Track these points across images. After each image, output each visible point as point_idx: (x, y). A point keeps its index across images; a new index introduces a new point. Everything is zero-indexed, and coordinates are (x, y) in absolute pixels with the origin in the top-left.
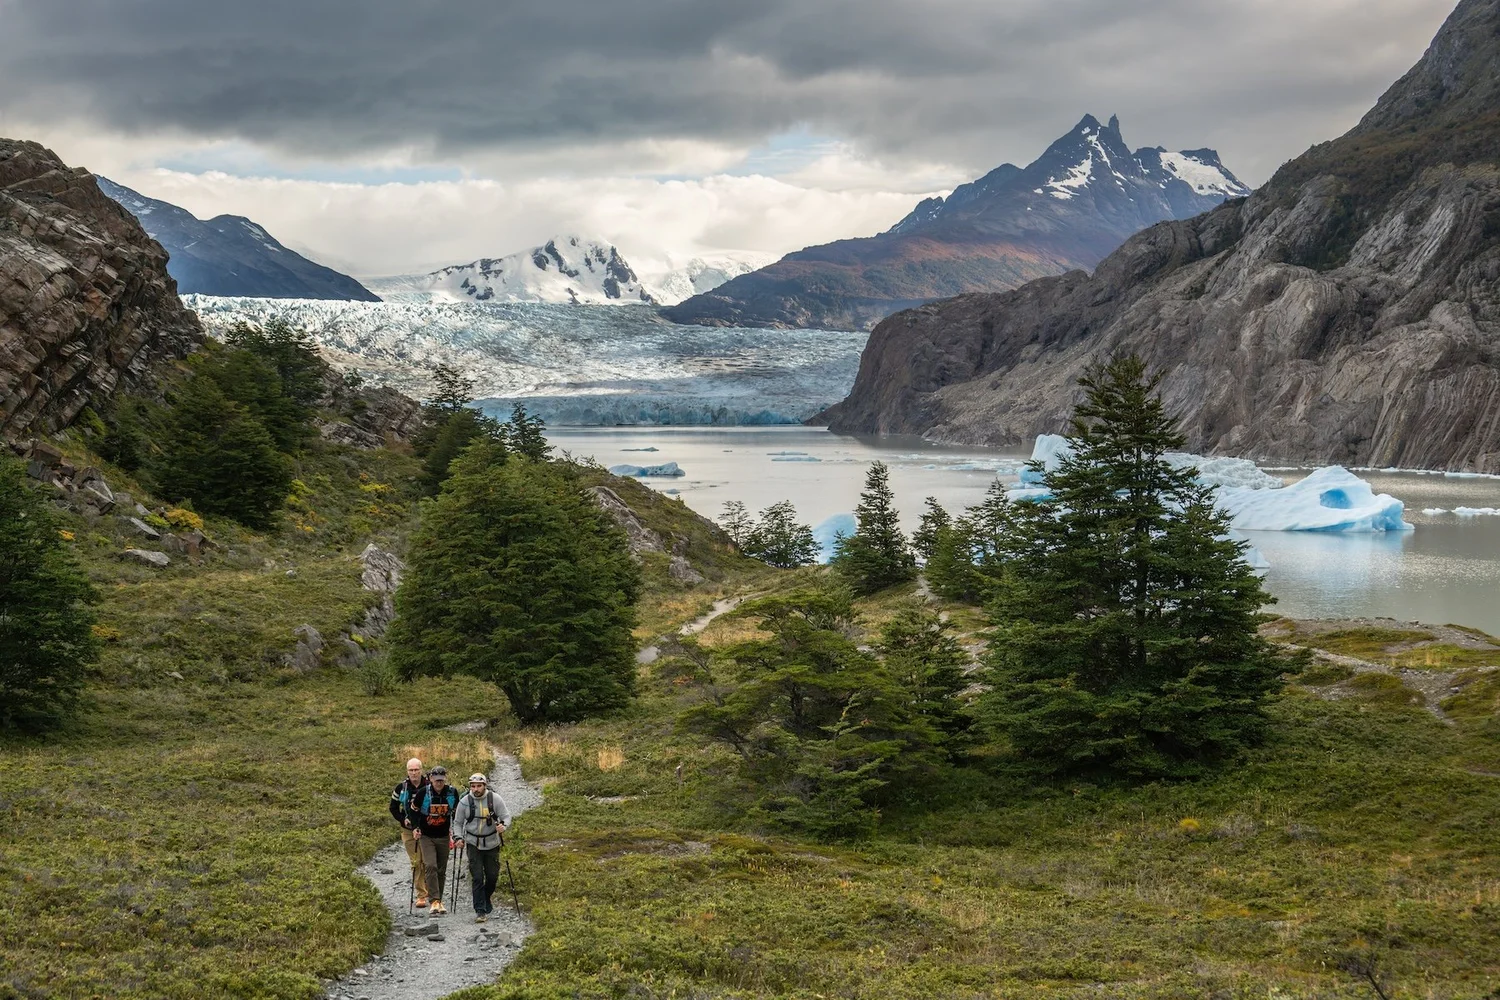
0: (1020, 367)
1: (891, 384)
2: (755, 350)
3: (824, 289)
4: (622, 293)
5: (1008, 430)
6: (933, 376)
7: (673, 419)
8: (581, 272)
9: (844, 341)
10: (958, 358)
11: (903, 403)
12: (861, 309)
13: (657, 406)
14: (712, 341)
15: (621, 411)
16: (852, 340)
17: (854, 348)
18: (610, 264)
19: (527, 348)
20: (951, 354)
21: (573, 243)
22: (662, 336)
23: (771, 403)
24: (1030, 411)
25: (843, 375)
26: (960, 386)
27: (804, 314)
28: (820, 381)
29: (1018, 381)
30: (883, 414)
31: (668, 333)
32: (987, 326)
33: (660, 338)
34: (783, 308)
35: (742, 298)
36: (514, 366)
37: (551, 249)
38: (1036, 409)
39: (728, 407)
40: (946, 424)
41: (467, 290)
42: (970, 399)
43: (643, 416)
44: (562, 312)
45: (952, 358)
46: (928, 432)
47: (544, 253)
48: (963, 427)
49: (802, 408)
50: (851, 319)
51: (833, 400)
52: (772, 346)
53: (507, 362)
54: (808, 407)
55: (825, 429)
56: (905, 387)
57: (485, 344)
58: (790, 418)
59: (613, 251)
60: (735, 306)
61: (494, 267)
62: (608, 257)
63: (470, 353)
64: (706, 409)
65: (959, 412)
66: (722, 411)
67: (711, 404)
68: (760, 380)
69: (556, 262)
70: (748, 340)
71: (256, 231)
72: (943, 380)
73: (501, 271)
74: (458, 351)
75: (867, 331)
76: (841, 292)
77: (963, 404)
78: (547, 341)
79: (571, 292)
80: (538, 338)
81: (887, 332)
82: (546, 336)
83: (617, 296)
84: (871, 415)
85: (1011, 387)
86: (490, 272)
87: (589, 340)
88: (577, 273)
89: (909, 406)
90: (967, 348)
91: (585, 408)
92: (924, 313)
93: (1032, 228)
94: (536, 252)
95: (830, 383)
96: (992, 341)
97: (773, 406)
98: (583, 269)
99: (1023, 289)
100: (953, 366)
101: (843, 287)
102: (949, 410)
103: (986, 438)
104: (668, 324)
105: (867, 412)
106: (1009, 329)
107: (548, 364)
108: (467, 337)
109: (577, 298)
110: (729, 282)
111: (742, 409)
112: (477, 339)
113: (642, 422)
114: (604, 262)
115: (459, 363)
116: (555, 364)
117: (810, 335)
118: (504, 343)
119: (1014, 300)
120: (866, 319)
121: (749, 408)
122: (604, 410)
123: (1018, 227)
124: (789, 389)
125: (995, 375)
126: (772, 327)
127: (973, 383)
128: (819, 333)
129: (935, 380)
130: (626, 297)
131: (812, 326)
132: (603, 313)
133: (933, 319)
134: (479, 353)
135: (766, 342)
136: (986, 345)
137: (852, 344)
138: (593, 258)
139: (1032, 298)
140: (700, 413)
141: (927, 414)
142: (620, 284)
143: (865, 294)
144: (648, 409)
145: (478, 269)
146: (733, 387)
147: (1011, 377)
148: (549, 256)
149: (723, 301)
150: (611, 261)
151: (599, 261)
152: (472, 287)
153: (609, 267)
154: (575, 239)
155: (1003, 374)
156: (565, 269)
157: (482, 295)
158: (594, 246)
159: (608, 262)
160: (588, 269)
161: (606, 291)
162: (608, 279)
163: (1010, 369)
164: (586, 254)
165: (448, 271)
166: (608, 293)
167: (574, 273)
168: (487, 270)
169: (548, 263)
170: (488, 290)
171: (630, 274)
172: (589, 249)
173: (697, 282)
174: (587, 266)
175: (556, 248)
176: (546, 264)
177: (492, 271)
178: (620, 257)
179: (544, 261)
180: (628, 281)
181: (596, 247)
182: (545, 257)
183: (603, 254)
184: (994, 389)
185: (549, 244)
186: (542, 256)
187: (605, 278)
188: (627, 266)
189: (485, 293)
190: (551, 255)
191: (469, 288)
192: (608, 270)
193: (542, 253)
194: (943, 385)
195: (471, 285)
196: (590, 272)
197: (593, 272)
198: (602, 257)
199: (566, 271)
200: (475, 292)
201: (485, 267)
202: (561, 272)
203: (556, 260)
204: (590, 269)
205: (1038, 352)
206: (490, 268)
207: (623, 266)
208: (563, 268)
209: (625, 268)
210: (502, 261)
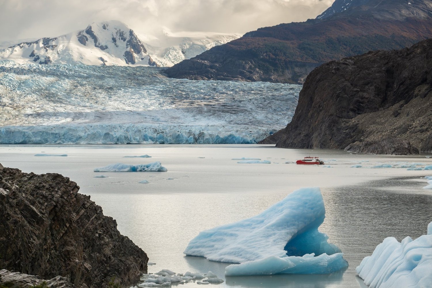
0: (414, 101)
1: (321, 113)
2: (225, 95)
3: (271, 55)
4: (136, 61)
5: (409, 144)
6: (351, 107)
7: (167, 140)
8: (109, 47)
9: (285, 89)
10: (369, 93)
11: (330, 126)
12: (297, 70)
13: (156, 131)
14: (195, 89)
15: (130, 134)
16: (291, 89)
17: (293, 94)
18: (129, 41)
19: (69, 93)
20: (364, 91)
21: (104, 28)
22: (161, 86)
23: (235, 129)
24: (422, 131)
25: (285, 112)
26: (371, 115)
27: (258, 72)
28: (270, 116)
29: (413, 111)
30: (315, 135)
31: (165, 84)
32: (389, 72)
33: (160, 87)
34: (244, 68)
35: (216, 62)
36: (59, 105)
37: (89, 31)
38: (427, 130)
39: (205, 132)
40: (361, 141)
41: (33, 58)
42: (378, 124)
43: (145, 138)
44: (94, 70)
45: (365, 95)
46: (349, 147)
47: (85, 34)
48: (375, 143)
49: (258, 132)
50: (290, 76)
51: (278, 128)
52: (236, 92)
53: (54, 102)
54: (261, 132)
55: (275, 145)
56: (331, 115)
57: (40, 90)
58: (249, 139)
59: (131, 33)
60: (211, 67)
61: (51, 43)
62: (127, 36)
63: (29, 97)
64: (190, 133)
65: (371, 133)
66: (201, 134)
67: (193, 130)
68: (228, 115)
69: (93, 40)
70: (220, 88)
72: (358, 110)
73: (55, 46)
74: (21, 95)
75: (301, 84)
76: (283, 58)
77: (372, 127)
78: (83, 89)
79: (102, 59)
80: (76, 86)
81: (318, 77)
82: (82, 85)
83: (133, 62)
84: (307, 135)
85: (408, 115)
86: (48, 47)
87: (111, 88)
88: (107, 48)
89: (335, 128)
90: (376, 87)
91: (105, 132)
92: (344, 64)
93: (412, 15)
94: (80, 32)
95: (276, 117)
96: (393, 83)
97: (237, 131)
98: (111, 45)
99: (415, 47)
100: (366, 101)
101: (285, 54)
102: (363, 132)
103: (393, 149)
104: (165, 79)
105: (304, 133)
106: (405, 74)
107: (82, 104)
108: (28, 86)
109: (106, 63)
110: (207, 51)
111: (215, 133)
112: (34, 87)
113: (145, 142)
114: (124, 40)
115: (22, 103)
116: (87, 104)
117: (263, 85)
118: (53, 90)
119: (408, 55)
120: (300, 76)
121: (220, 133)
122: (119, 133)
123: (401, 15)
124: (247, 121)
125: (396, 106)
126: (237, 81)
127: (380, 113)
128: (268, 84)
129: (353, 110)
130: (139, 63)
131: (264, 80)
132: (122, 72)
133: (350, 68)
134: (35, 96)
135: (232, 90)
136: (389, 86)
137: (291, 92)
138: (117, 37)
139: (421, 53)
140: (185, 136)
141: (347, 135)
142: (135, 55)
143: (299, 60)
144: (150, 133)
145: (41, 45)
146: (209, 119)
147: (407, 108)
148: (88, 36)
149: (203, 64)
150: (129, 39)
151: (122, 39)
152: (36, 56)
153: (128, 43)
154: (105, 25)
155: (402, 106)
156: (99, 45)
157: (43, 62)
158: (118, 30)
159: (127, 40)
160: (114, 44)
161: (125, 58)
162: (127, 51)
163: (407, 102)
164: (113, 35)
165: (21, 45)
166: (127, 59)
167: (104, 47)
168: (46, 45)
169: (88, 41)
170: (47, 58)
171: (142, 48)
172: (115, 31)
173: (186, 52)
174: (113, 42)
175: (93, 31)
176: (86, 41)
177: (50, 46)
178: (136, 36)
179: (85, 39)
180: (141, 52)
181: (120, 30)
182: (86, 37)
183: (124, 34)
184: (396, 116)
185: (88, 28)
186: (84, 36)
187: (126, 51)
188: (140, 43)
189: (45, 61)
190: (89, 35)
191: (35, 57)
192: (127, 45)
193: (83, 34)
194: (359, 114)
195: (36, 55)
196: (116, 47)
197: (117, 46)
198: (123, 36)
199: (99, 46)
200: (38, 59)
201: (46, 43)
202: (96, 46)
203: (93, 38)
204: (115, 44)
205: (426, 90)
206: (49, 44)
207: (138, 42)
208: (97, 44)
209: (139, 43)
210: (57, 39)
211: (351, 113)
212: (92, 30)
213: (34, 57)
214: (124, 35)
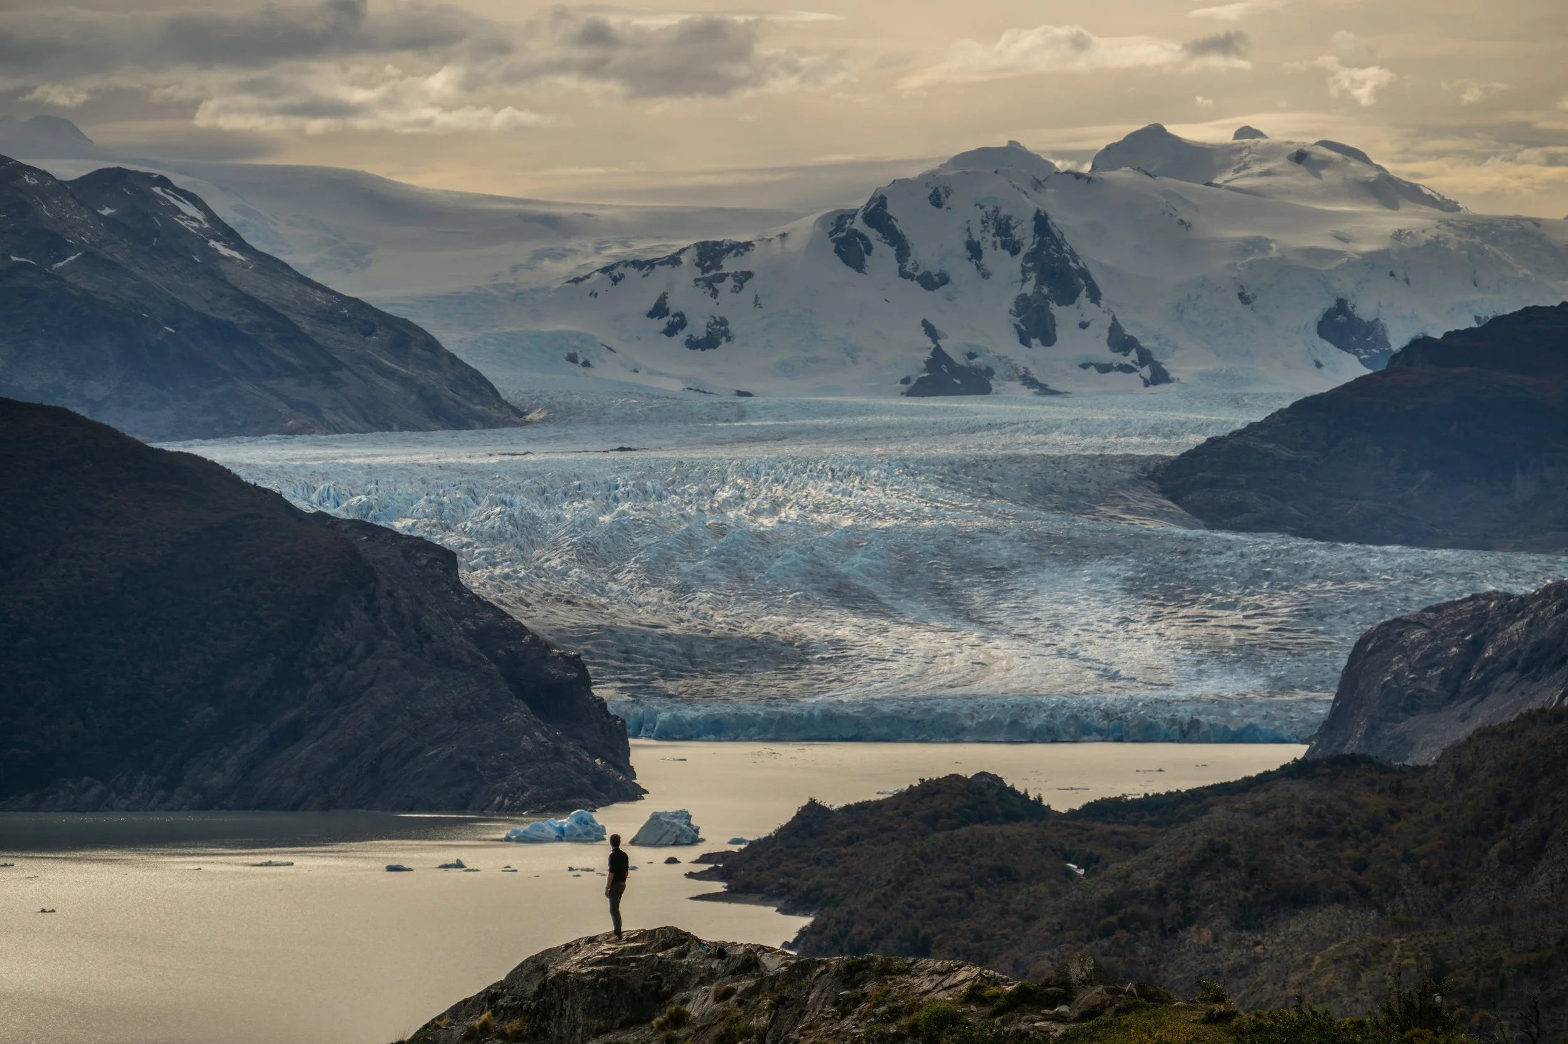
0: (1493, 697)
1: (1362, 711)
4: (1060, 331)
8: (953, 277)
10: (1431, 684)
11: (1367, 734)
18: (1031, 256)
21: (936, 200)
26: (1427, 717)
29: (1485, 714)
35: (1305, 448)
37: (878, 216)
41: (662, 323)
42: (1435, 732)
45: (1425, 684)
47: (859, 225)
56: (1372, 715)
59: (1042, 220)
60: (1291, 465)
61: (730, 265)
62: (1026, 235)
65: (1422, 746)
69: (893, 250)
71: (189, 209)
72: (1412, 708)
73: (749, 275)
77: (1427, 738)
79: (928, 328)
83: (1049, 340)
85: (1477, 720)
86: (721, 278)
88: (944, 280)
89: (1373, 738)
90: (1444, 671)
94: (841, 219)
96: (1472, 664)
98: (961, 269)
100: (1425, 695)
102: (1412, 744)
105: (1338, 741)
106: (1490, 651)
109: (945, 345)
114: (1015, 251)
125: (1466, 705)
127: (1442, 714)
129: (1403, 709)
130: (1072, 340)
136: (1464, 671)
138: (988, 239)
141: (1389, 748)
142: (1056, 309)
145: (691, 269)
147: (1481, 709)
148: (872, 234)
149: (1265, 454)
150: (1035, 246)
151: (1004, 246)
152: (675, 316)
153: (1027, 263)
154: (941, 190)
155: (1473, 705)
156: (916, 269)
157: (700, 338)
158: (990, 209)
159: (1024, 250)
160: (972, 266)
161: (1017, 320)
162: (1025, 294)
163: (1482, 699)
164: (968, 230)
165: (615, 273)
166: (1023, 327)
167: (936, 279)
168: (713, 273)
169: (872, 254)
170: (716, 323)
171: (1083, 283)
172: (977, 215)
173: (1254, 297)
174: (970, 259)
175: (891, 214)
176: (866, 256)
177: (727, 275)
178: (1058, 236)
179: (861, 245)
180: (1077, 300)
181: (997, 211)
182: (863, 237)
183: (1014, 228)
184: (1463, 721)
185: (874, 205)
186: (855, 233)
187: (1018, 293)
188: (1076, 262)
189: (708, 333)
190: (878, 233)
191: (669, 318)
192: (1024, 271)
193: (854, 226)
194: (1413, 715)
195: (672, 312)
196: (980, 276)
197: (986, 275)
198: (1011, 236)
199: (917, 274)
200: (682, 329)
201: (708, 263)
202: (903, 274)
203: (891, 244)
204: (979, 267)
205: (1513, 680)
206: (721, 267)
207: (1066, 260)
208: (909, 267)
209: (1072, 264)
210: (751, 248)
211: (1400, 714)
212: (890, 211)
213: (666, 319)
214: (1012, 232)
